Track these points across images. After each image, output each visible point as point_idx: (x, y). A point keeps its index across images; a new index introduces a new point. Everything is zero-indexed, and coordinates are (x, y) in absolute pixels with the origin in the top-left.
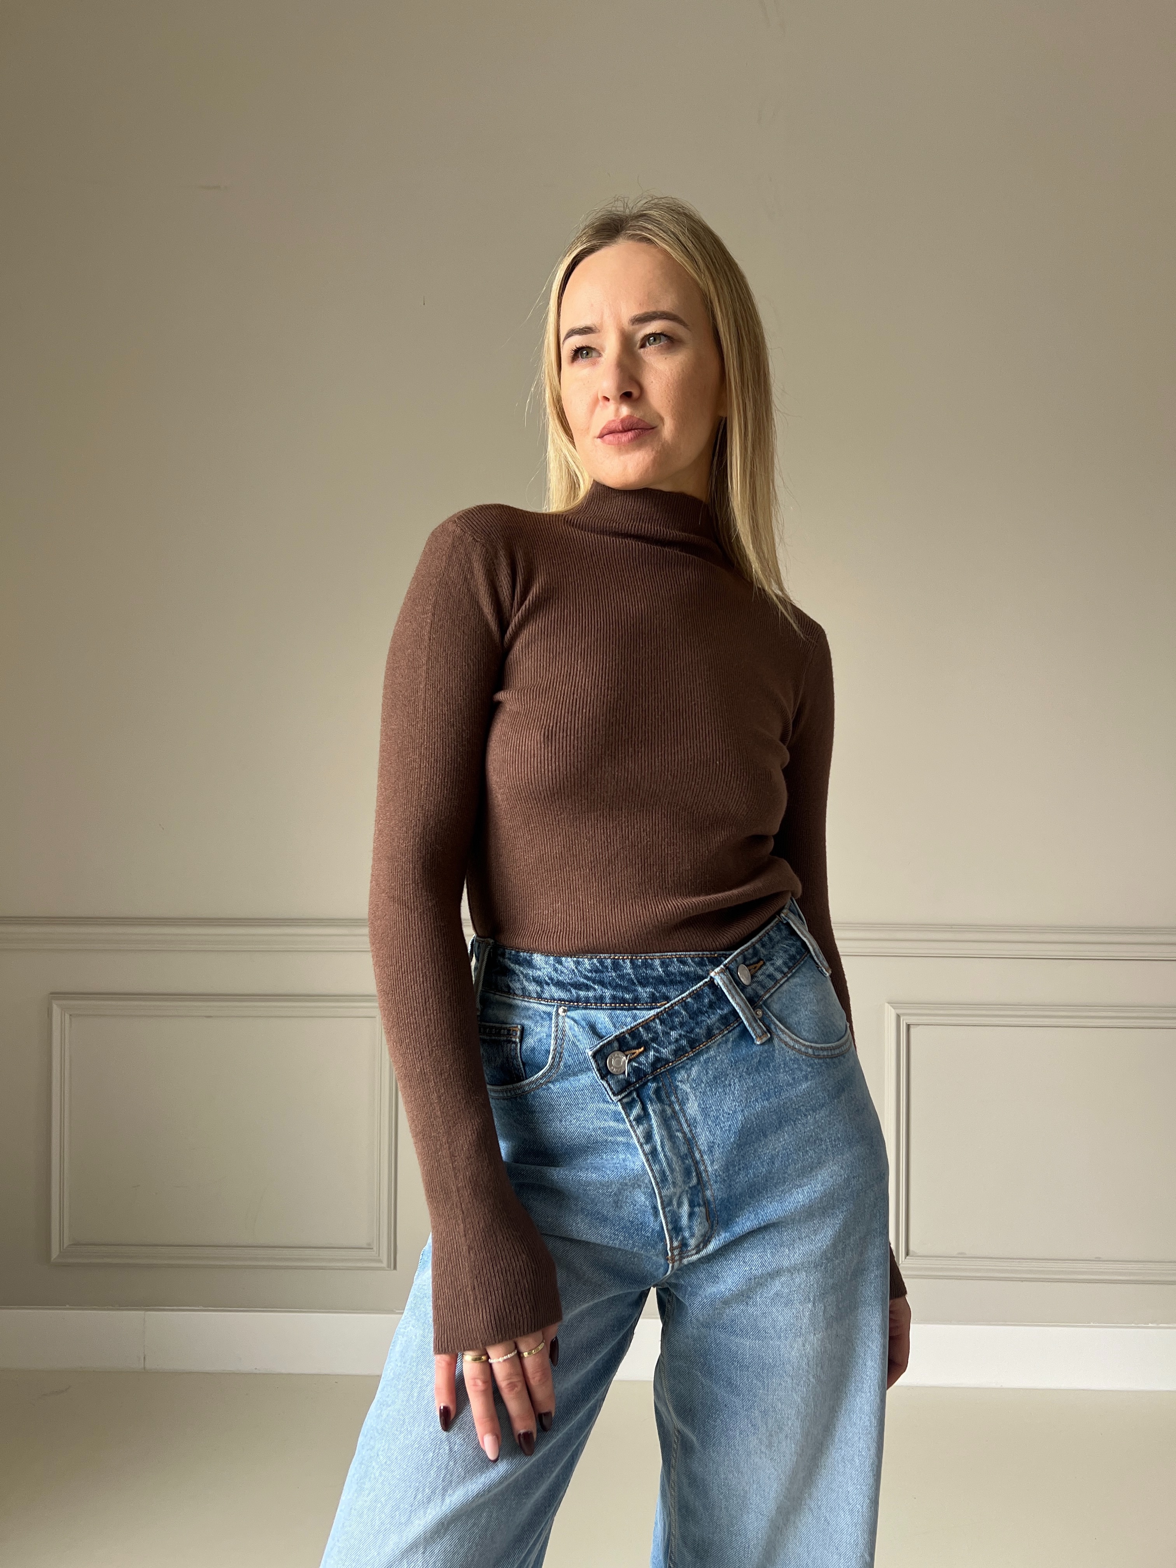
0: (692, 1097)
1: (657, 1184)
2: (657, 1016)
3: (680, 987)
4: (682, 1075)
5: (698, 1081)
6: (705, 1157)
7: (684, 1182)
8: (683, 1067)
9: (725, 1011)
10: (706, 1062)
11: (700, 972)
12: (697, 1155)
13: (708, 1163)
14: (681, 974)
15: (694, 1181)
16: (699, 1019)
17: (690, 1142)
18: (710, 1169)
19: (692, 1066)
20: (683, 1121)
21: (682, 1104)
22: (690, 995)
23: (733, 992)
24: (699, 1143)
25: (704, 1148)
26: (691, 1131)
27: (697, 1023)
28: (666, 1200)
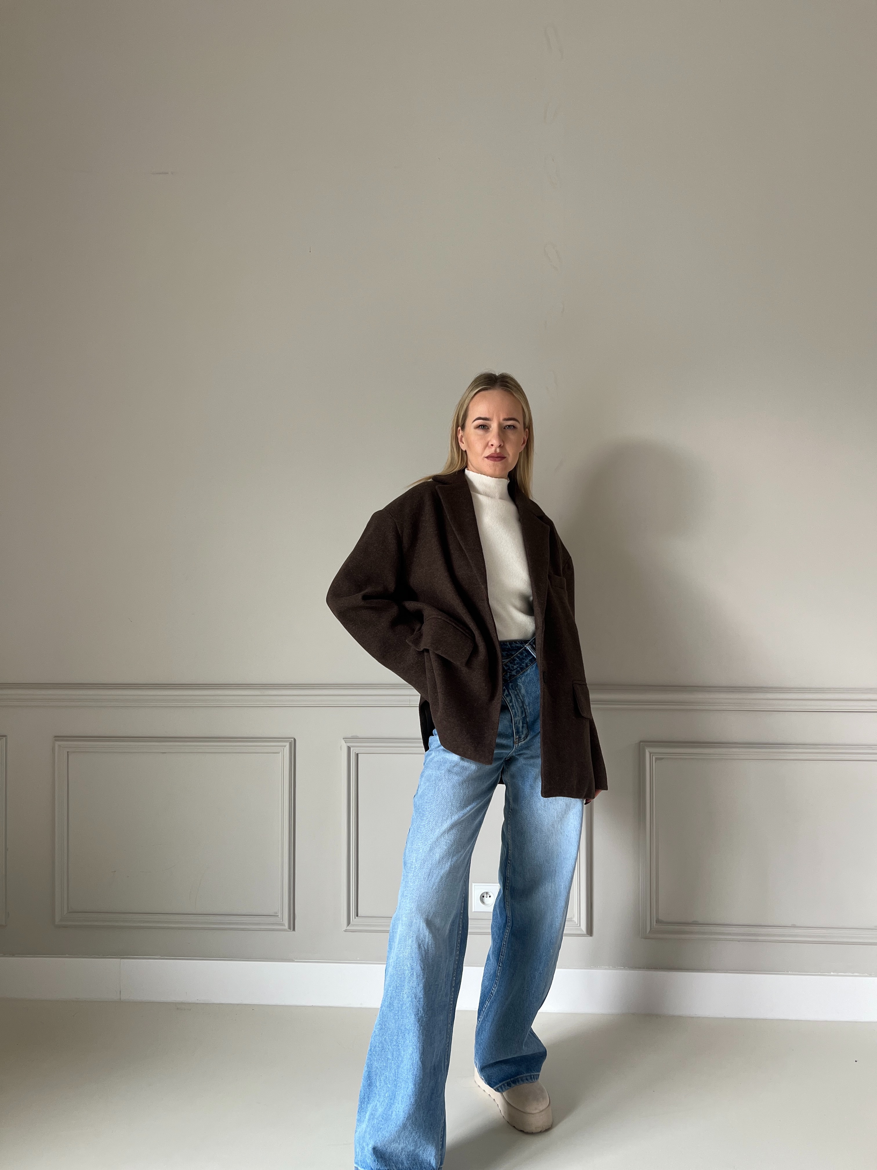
0: (523, 687)
1: (513, 716)
2: (509, 661)
3: (515, 651)
4: (519, 680)
5: (524, 683)
6: (527, 707)
7: (522, 716)
8: (519, 677)
9: (531, 658)
10: (527, 675)
11: (522, 646)
12: (525, 707)
13: (528, 709)
14: (516, 647)
15: (524, 715)
16: (523, 661)
17: (523, 702)
18: (528, 711)
19: (522, 677)
20: (520, 695)
21: (520, 690)
22: (518, 654)
23: (533, 651)
24: (526, 702)
25: (527, 704)
26: (523, 699)
27: (522, 662)
28: (515, 721)
